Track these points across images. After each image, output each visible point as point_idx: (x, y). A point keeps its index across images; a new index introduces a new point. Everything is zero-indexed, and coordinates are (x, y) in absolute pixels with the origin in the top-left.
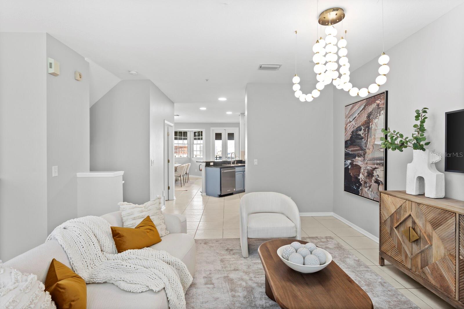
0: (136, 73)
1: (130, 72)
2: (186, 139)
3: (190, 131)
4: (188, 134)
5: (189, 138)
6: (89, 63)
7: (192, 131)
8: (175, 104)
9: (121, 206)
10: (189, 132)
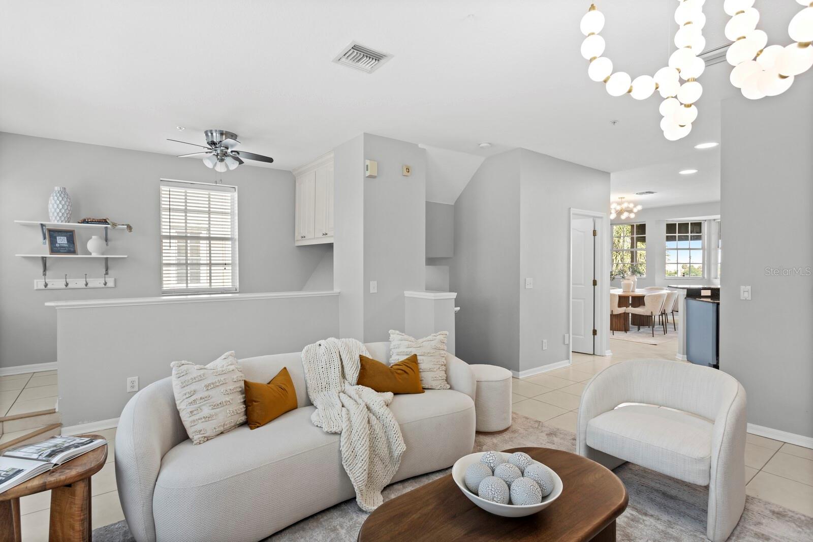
0: (488, 145)
1: (481, 145)
2: (699, 238)
3: (710, 220)
4: (705, 228)
5: (706, 236)
6: (425, 149)
7: (714, 220)
8: (611, 174)
9: (391, 335)
10: (706, 222)
